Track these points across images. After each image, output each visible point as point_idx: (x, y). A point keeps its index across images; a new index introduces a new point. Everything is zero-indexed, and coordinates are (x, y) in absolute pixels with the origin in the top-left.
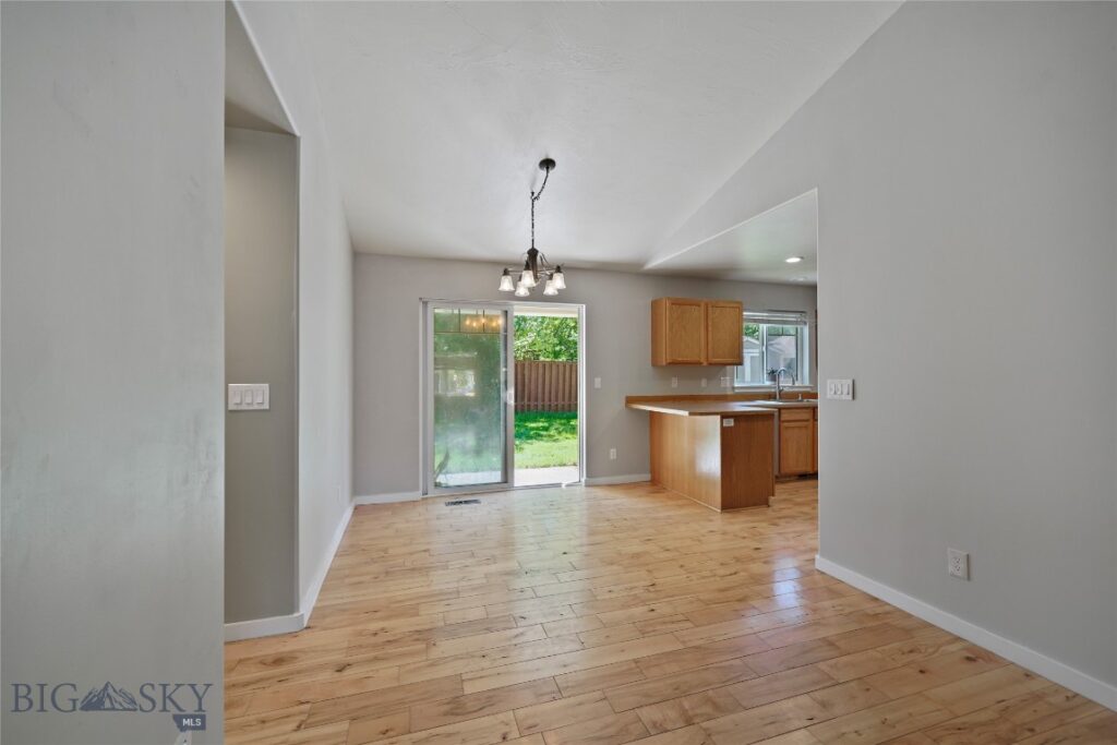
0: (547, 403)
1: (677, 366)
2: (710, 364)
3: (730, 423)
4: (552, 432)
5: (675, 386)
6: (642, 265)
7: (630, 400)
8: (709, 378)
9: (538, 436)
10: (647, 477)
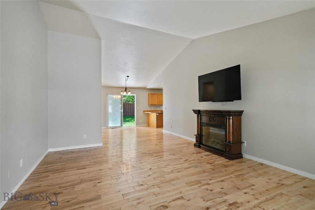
0: (131, 114)
1: (152, 105)
2: (158, 105)
3: (158, 114)
4: (132, 121)
5: (153, 109)
6: (146, 87)
7: (144, 111)
8: (159, 107)
9: (129, 122)
10: (147, 125)
